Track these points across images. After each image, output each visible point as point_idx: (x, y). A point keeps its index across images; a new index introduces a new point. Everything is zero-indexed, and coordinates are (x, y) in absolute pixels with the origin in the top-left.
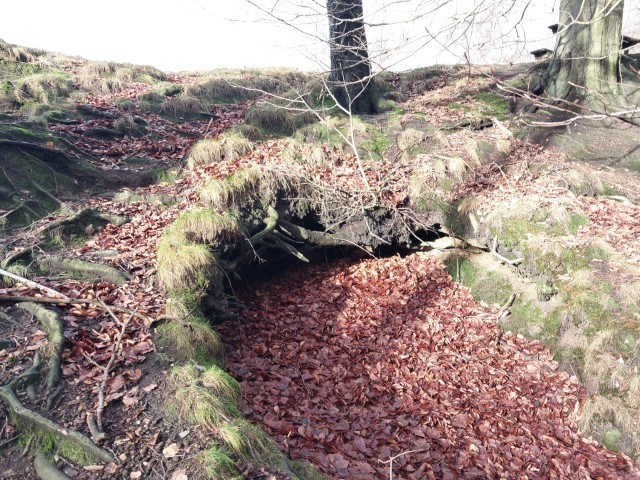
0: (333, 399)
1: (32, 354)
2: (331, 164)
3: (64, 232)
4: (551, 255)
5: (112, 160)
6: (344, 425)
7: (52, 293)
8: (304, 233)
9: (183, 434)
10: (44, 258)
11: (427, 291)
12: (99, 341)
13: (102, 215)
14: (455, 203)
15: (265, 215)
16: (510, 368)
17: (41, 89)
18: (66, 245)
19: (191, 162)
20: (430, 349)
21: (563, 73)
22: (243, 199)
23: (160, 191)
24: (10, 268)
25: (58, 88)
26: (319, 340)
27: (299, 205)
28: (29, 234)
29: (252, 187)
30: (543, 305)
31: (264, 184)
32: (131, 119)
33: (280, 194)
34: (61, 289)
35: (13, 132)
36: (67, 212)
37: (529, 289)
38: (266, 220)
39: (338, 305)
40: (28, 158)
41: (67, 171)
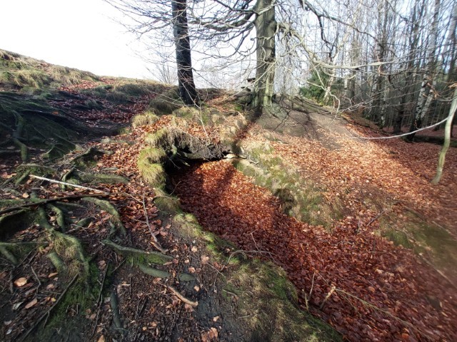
0: (213, 216)
1: (107, 221)
2: (190, 127)
3: (84, 160)
4: (267, 161)
5: (92, 122)
6: (220, 224)
7: (98, 191)
8: (186, 155)
9: (194, 242)
10: (82, 174)
11: (229, 173)
12: (132, 210)
13: (100, 150)
14: (235, 142)
15: (171, 148)
16: (260, 196)
17: (32, 79)
18: (88, 166)
19: (134, 125)
20: (236, 194)
21: (257, 98)
22: (162, 142)
23: (123, 138)
24: (69, 181)
25: (42, 79)
26: (199, 195)
27: (182, 143)
28: (66, 162)
29: (165, 136)
30: (265, 176)
31: (169, 135)
32: (94, 101)
33: (176, 139)
34: (100, 189)
35: (30, 105)
36: (81, 150)
37: (260, 171)
38: (172, 150)
39: (202, 181)
40: (46, 121)
41: (71, 128)
